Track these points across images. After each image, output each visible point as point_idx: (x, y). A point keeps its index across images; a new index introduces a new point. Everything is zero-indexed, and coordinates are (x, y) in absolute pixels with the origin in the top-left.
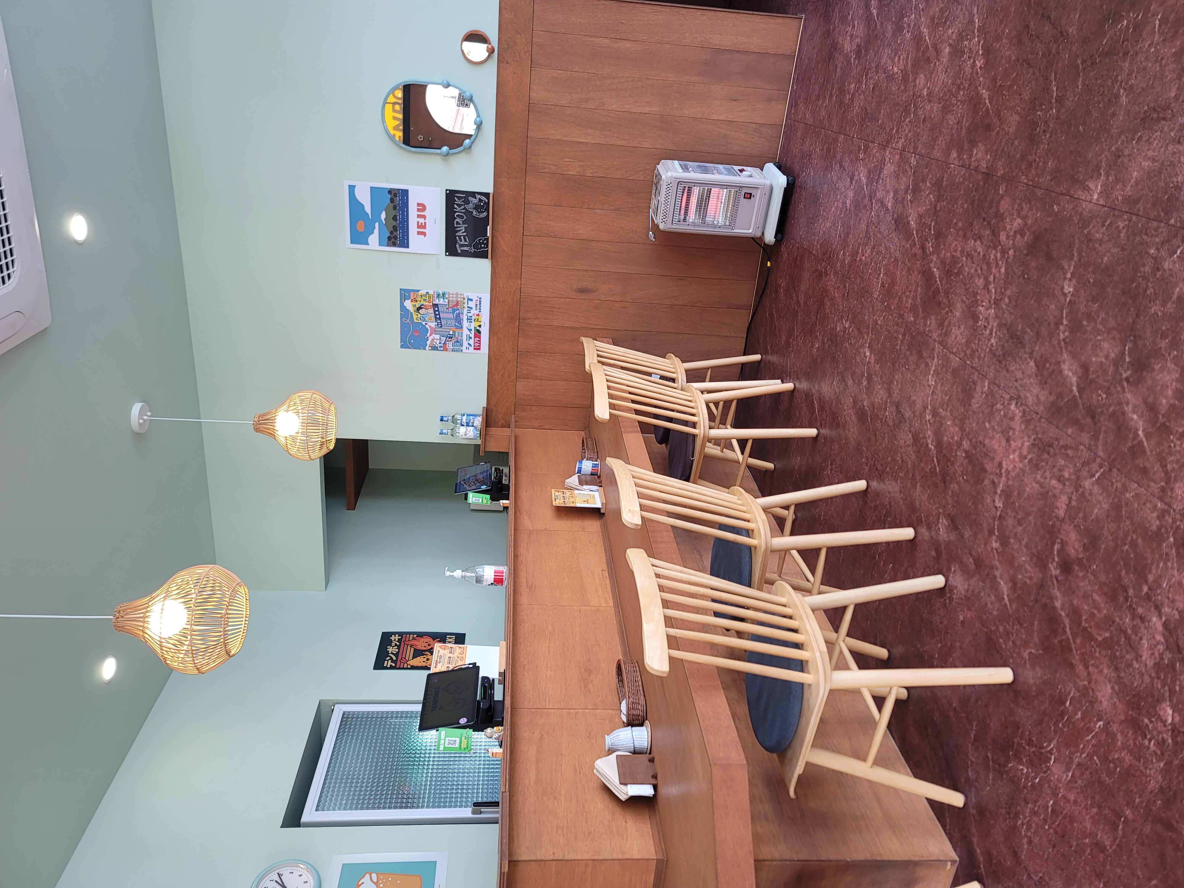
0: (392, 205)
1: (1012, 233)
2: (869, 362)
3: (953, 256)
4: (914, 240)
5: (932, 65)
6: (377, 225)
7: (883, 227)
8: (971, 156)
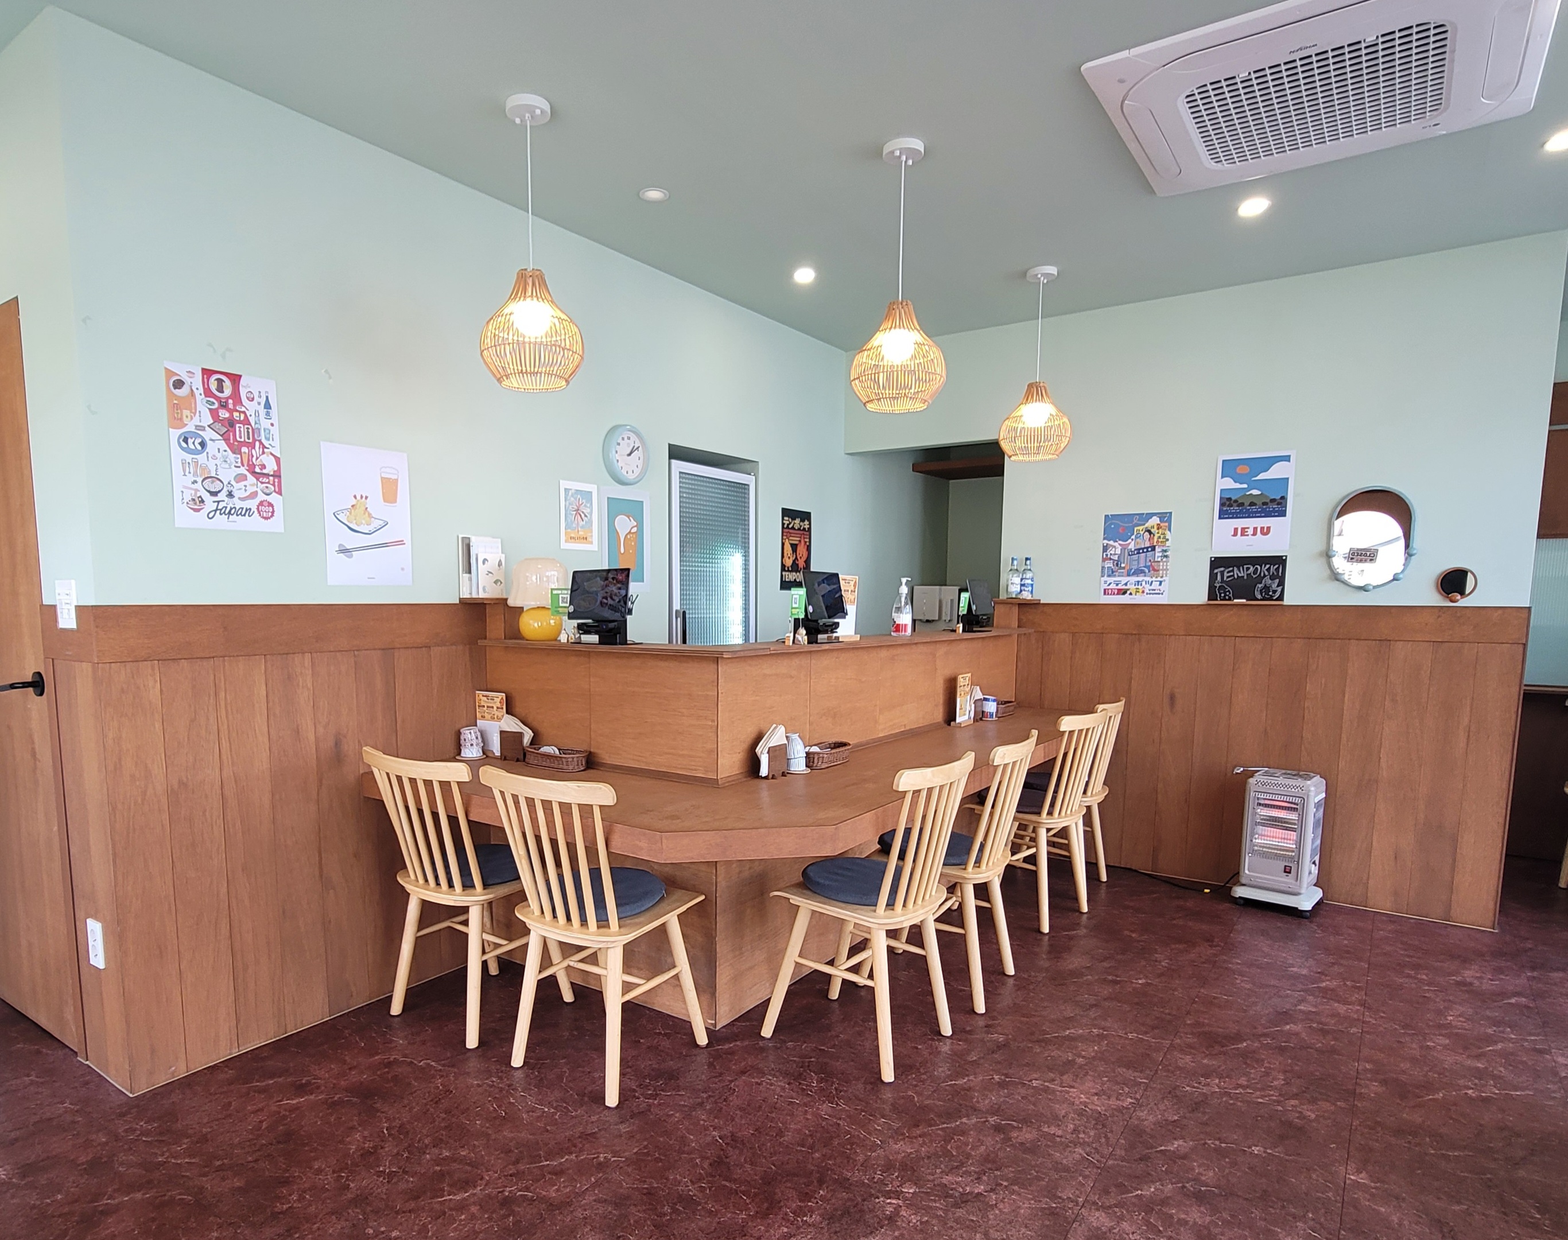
0: (1268, 501)
1: (1298, 1109)
2: (1132, 983)
3: (1263, 1060)
4: (1270, 1027)
5: (1461, 1051)
6: (1245, 486)
7: (1276, 1001)
8: (1371, 1080)
